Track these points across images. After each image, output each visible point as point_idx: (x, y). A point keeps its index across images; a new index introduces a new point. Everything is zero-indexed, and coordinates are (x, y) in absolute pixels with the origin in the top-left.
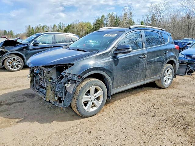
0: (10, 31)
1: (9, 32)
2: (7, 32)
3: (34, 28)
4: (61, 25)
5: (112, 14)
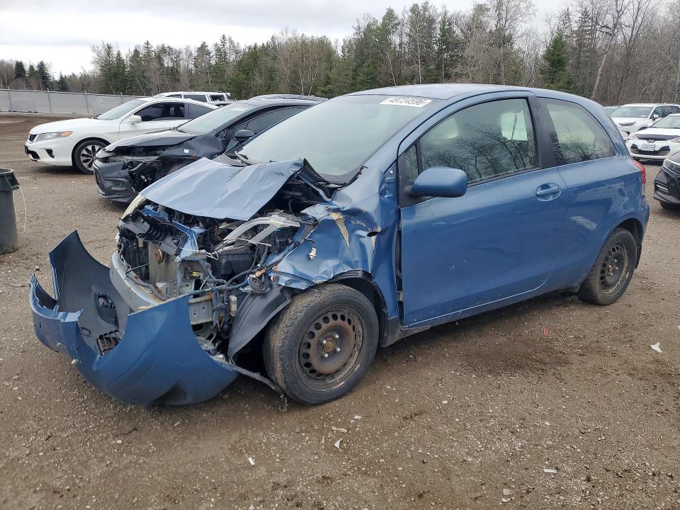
0: (36, 64)
1: (31, 68)
2: (27, 68)
3: (123, 56)
4: (228, 45)
5: (425, 9)
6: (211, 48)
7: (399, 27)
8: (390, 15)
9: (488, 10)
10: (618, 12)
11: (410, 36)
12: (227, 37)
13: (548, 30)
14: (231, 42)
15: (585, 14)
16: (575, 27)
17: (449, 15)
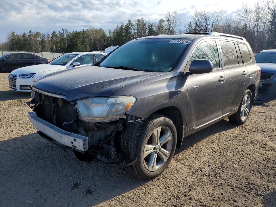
4: (65, 32)
5: (142, 21)
6: (57, 33)
7: (133, 26)
8: (130, 23)
9: (164, 21)
10: (207, 25)
11: (137, 30)
12: (64, 29)
13: (185, 29)
14: (66, 31)
15: (196, 23)
16: (193, 28)
17: (151, 23)
